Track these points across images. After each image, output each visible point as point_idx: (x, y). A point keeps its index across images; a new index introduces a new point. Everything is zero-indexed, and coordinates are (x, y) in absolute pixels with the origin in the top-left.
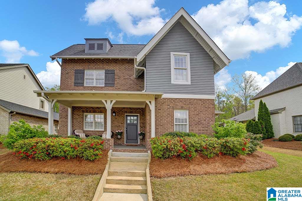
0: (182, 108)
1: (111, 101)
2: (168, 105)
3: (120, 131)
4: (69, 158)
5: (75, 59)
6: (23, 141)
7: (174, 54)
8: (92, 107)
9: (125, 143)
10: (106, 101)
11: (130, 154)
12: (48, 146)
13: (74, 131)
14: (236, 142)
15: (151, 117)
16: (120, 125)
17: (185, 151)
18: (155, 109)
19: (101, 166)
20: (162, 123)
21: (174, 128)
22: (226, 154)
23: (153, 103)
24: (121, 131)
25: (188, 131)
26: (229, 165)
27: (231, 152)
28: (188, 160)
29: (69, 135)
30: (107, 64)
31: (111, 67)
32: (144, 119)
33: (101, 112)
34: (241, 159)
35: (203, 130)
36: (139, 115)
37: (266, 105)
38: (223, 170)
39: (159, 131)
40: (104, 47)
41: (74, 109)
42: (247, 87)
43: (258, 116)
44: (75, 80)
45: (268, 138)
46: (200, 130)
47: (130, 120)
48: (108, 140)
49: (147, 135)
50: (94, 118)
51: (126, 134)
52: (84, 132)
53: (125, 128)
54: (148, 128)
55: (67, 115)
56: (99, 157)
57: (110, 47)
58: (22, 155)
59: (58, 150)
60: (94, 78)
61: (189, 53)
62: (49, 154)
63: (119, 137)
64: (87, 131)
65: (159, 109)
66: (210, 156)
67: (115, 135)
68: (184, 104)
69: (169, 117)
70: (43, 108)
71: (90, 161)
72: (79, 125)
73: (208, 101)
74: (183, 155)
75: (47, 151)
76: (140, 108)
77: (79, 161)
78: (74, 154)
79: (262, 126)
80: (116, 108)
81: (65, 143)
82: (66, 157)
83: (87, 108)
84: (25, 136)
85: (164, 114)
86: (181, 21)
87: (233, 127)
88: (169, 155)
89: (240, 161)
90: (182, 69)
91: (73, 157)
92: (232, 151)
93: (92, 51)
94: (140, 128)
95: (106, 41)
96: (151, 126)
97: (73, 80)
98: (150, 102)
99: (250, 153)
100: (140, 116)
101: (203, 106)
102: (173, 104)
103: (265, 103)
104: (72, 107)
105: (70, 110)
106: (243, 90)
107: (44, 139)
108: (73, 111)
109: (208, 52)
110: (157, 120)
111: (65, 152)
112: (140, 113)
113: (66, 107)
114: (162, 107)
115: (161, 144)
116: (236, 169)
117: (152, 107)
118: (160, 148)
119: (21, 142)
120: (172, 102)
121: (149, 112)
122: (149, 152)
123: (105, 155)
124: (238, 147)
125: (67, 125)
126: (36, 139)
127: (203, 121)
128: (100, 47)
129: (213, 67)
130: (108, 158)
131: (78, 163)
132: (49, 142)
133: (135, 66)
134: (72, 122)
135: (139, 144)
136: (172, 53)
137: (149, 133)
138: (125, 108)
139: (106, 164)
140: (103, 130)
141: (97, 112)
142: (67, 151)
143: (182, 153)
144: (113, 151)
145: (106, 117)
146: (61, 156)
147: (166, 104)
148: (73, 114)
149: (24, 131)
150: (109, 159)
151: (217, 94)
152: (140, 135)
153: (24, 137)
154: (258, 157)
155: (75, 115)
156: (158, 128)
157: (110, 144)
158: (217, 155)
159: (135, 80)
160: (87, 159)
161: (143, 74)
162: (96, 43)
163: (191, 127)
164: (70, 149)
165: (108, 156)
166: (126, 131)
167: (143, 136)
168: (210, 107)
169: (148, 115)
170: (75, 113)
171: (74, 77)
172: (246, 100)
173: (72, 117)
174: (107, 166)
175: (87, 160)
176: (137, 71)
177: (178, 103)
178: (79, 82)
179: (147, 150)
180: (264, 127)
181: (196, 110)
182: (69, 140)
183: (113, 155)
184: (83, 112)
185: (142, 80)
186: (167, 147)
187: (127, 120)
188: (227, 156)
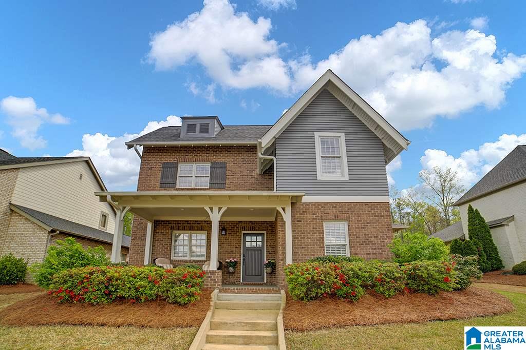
0: (336, 218)
1: (220, 209)
2: (314, 214)
3: (233, 261)
4: (143, 300)
5: (164, 147)
6: (68, 271)
7: (320, 135)
8: (188, 221)
9: (241, 281)
10: (211, 209)
11: (250, 296)
12: (110, 280)
13: (155, 260)
14: (431, 268)
15: (285, 233)
16: (234, 249)
17: (345, 286)
18: (292, 221)
19: (199, 313)
20: (304, 243)
21: (325, 252)
22: (417, 291)
23: (289, 210)
24: (236, 260)
25: (348, 255)
26: (424, 307)
27: (426, 287)
28: (351, 302)
29: (146, 262)
30: (215, 154)
31: (220, 158)
32: (273, 239)
33: (202, 229)
34: (444, 299)
35: (375, 254)
36: (265, 232)
37: (479, 213)
38: (414, 317)
39: (298, 257)
40: (210, 129)
41: (157, 224)
42: (446, 189)
43: (469, 231)
44: (162, 178)
45: (493, 270)
46: (369, 254)
47: (251, 242)
48: (213, 273)
49: (280, 265)
50: (190, 239)
51: (244, 264)
52: (172, 262)
53: (242, 256)
54: (281, 252)
55: (145, 235)
56: (196, 299)
57: (220, 129)
58: (63, 294)
59: (126, 286)
60: (193, 175)
61: (344, 134)
62: (108, 294)
63: (231, 269)
64: (176, 261)
65: (299, 220)
66: (389, 295)
67: (225, 267)
68: (340, 212)
69: (315, 233)
70: (104, 227)
71: (180, 304)
72: (163, 252)
73: (379, 206)
74: (341, 293)
75: (107, 287)
76: (267, 221)
77: (159, 305)
78: (153, 292)
79: (477, 248)
80: (227, 221)
81: (139, 273)
82: (138, 299)
83: (178, 222)
84: (73, 264)
85: (307, 228)
86: (329, 89)
87: (424, 244)
88: (317, 293)
89: (443, 301)
90: (334, 157)
91: (151, 298)
92: (428, 284)
93: (191, 135)
94: (267, 254)
95: (213, 120)
96: (285, 248)
97: (159, 179)
98: (284, 209)
99: (459, 286)
100: (267, 234)
101: (372, 214)
102: (321, 212)
103: (476, 210)
104: (155, 220)
105: (150, 226)
106: (439, 193)
107: (104, 268)
108: (155, 227)
109: (373, 130)
110: (296, 238)
111: (137, 289)
112: (267, 230)
113: (144, 221)
114: (303, 217)
115: (303, 274)
116: (438, 314)
117: (287, 217)
118: (300, 279)
119: (65, 272)
120: (319, 209)
121: (282, 226)
122: (283, 292)
123: (205, 297)
124: (437, 275)
125: (143, 251)
126: (90, 267)
127: (373, 238)
128: (205, 129)
129: (383, 153)
130: (212, 301)
131: (159, 309)
132: (112, 272)
133: (259, 154)
134: (153, 246)
135: (265, 282)
136: (317, 135)
137: (282, 260)
138: (241, 222)
139: (207, 310)
140: (204, 259)
141: (196, 228)
142: (141, 286)
143: (339, 289)
144: (220, 292)
145: (211, 237)
146: (129, 296)
147: (309, 212)
148: (154, 232)
149: (72, 255)
150: (212, 303)
151: (396, 202)
152: (268, 265)
153: (70, 265)
154: (476, 295)
155: (157, 234)
156: (297, 253)
157: (215, 280)
158: (401, 292)
159: (259, 177)
160: (175, 303)
161: (272, 168)
162: (198, 123)
163: (353, 248)
164: (146, 284)
165: (211, 298)
166: (244, 260)
167: (271, 267)
168: (383, 214)
169: (280, 231)
170: (157, 231)
171: (160, 174)
172: (446, 211)
173: (153, 238)
174: (209, 314)
175: (173, 303)
176: (262, 163)
177: (330, 209)
178: (168, 182)
179: (279, 290)
180: (482, 249)
181: (360, 221)
182: (146, 270)
183: (220, 298)
184: (172, 229)
185: (270, 177)
186: (313, 278)
187: (245, 241)
188: (419, 294)
